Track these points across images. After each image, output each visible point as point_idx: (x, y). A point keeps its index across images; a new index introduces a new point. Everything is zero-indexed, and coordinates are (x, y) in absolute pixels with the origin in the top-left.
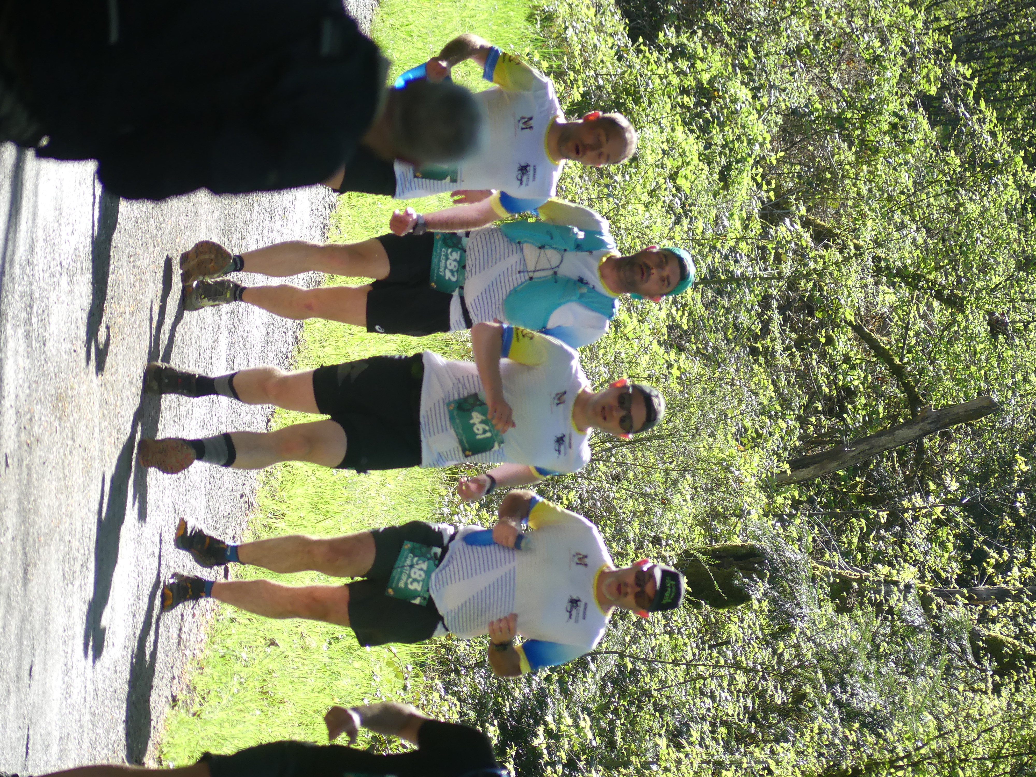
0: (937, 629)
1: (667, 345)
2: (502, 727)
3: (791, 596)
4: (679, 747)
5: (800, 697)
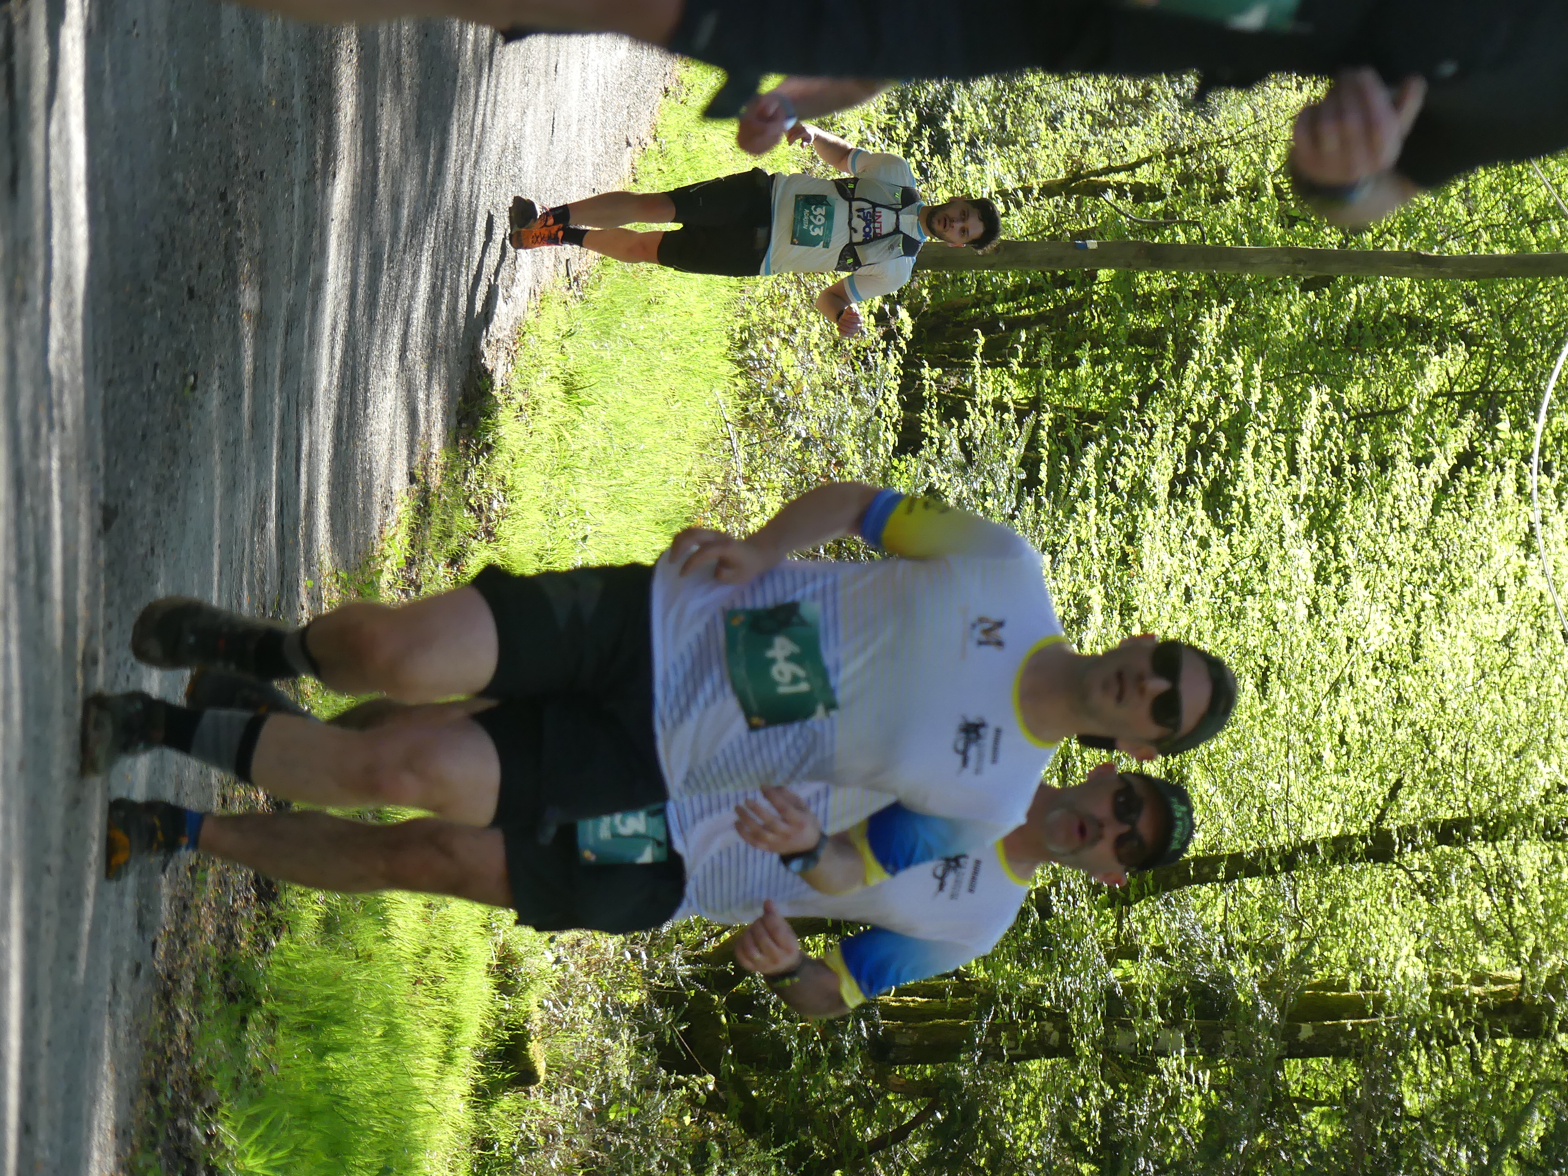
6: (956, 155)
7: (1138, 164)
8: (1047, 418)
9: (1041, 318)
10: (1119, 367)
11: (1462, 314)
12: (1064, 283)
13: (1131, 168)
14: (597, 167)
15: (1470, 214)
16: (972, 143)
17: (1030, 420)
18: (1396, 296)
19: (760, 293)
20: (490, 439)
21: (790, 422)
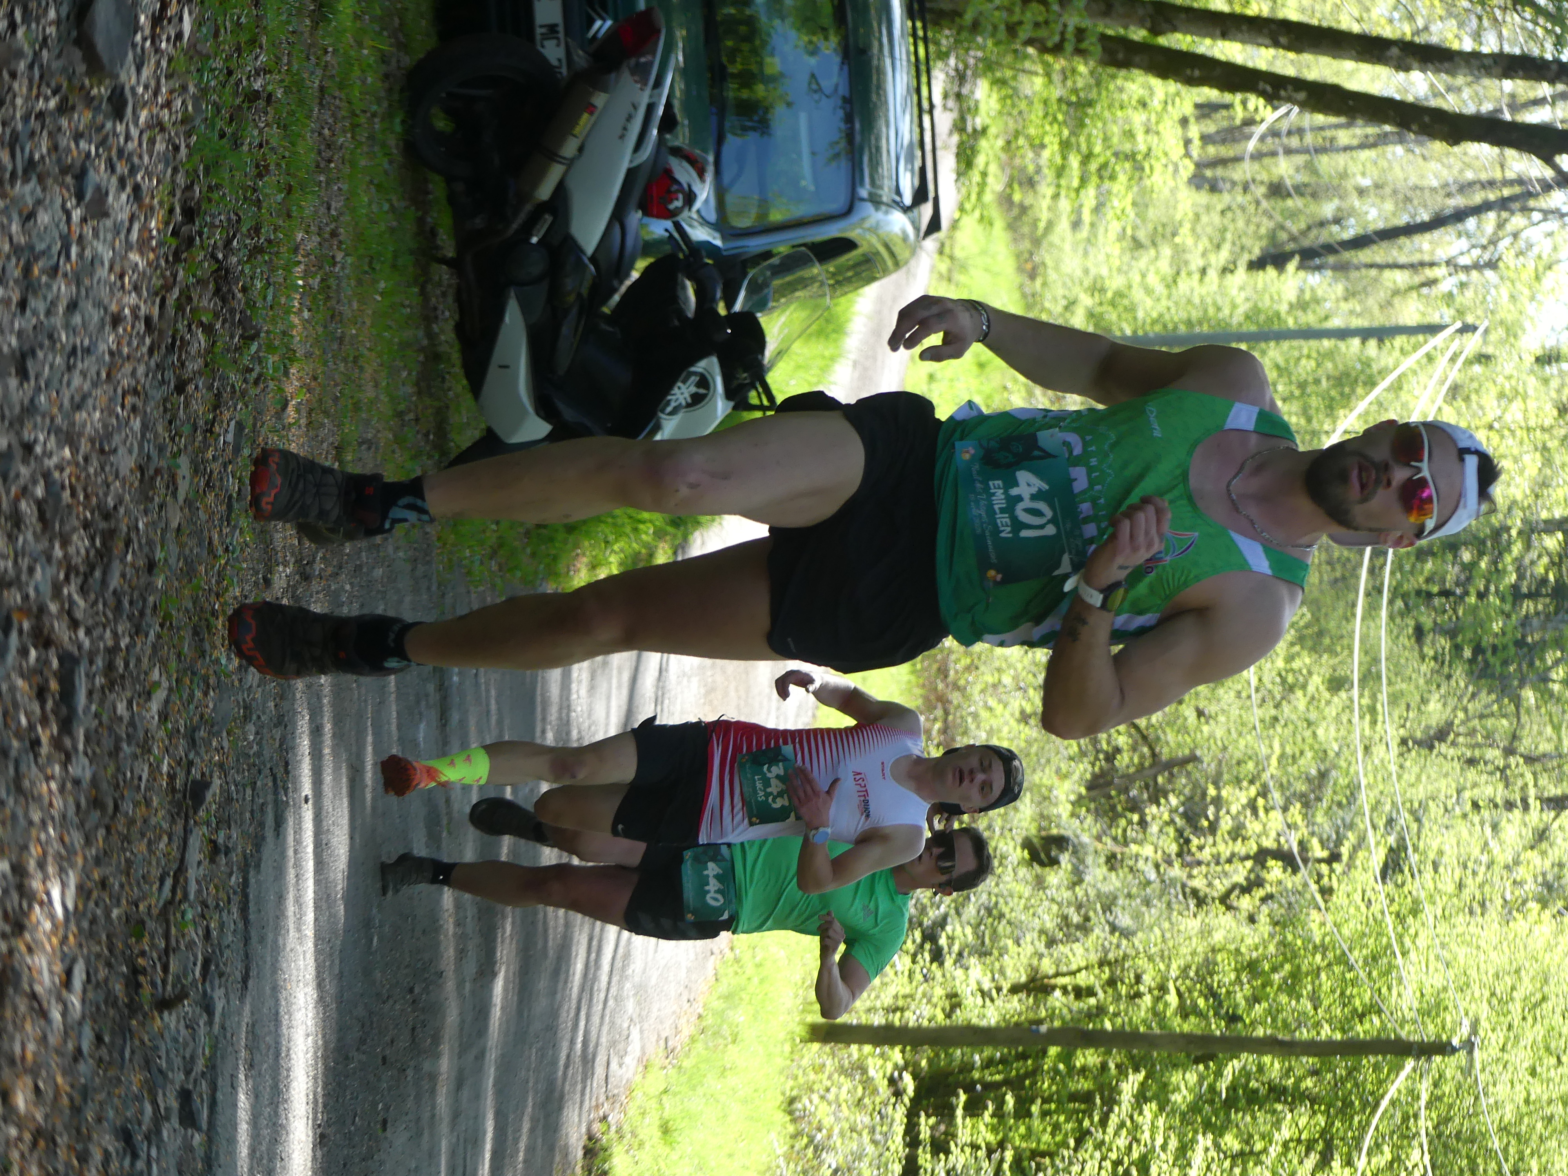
0: (1163, 881)
1: (1019, 721)
2: (923, 932)
3: (1082, 861)
4: (1019, 945)
5: (1087, 919)
6: (949, 962)
7: (1079, 970)
8: (1009, 1155)
9: (1006, 1082)
10: (1062, 1118)
11: (1309, 1083)
12: (1024, 1057)
13: (1073, 973)
14: (689, 970)
15: (1316, 1009)
16: (960, 954)
17: (996, 1156)
18: (1261, 1069)
19: (805, 1062)
20: (606, 1166)
21: (824, 1155)
